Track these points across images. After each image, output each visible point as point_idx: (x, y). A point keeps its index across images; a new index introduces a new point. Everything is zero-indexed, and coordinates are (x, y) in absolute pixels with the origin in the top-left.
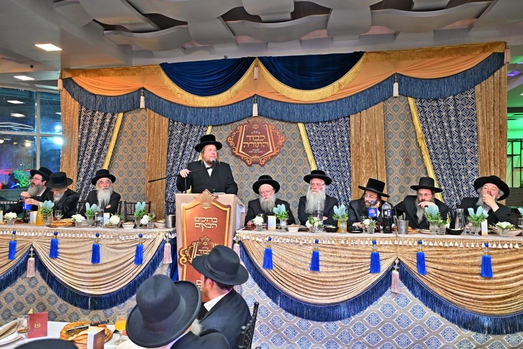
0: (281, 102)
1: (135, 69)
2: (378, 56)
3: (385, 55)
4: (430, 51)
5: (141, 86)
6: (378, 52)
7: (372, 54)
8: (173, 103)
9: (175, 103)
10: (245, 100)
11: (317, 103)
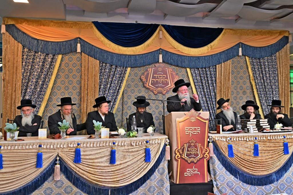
0: (177, 54)
1: (72, 23)
2: (231, 31)
3: (235, 31)
4: (256, 32)
5: (78, 37)
6: (231, 29)
7: (228, 30)
8: (103, 50)
9: (105, 50)
10: (154, 51)
11: (198, 57)
